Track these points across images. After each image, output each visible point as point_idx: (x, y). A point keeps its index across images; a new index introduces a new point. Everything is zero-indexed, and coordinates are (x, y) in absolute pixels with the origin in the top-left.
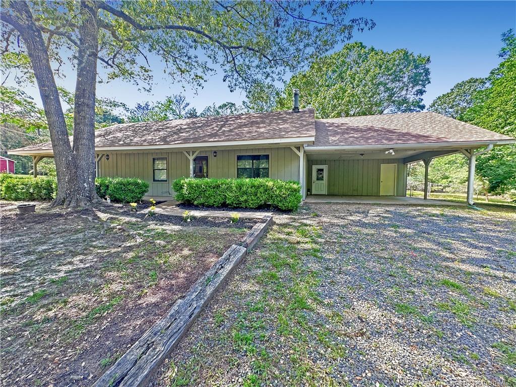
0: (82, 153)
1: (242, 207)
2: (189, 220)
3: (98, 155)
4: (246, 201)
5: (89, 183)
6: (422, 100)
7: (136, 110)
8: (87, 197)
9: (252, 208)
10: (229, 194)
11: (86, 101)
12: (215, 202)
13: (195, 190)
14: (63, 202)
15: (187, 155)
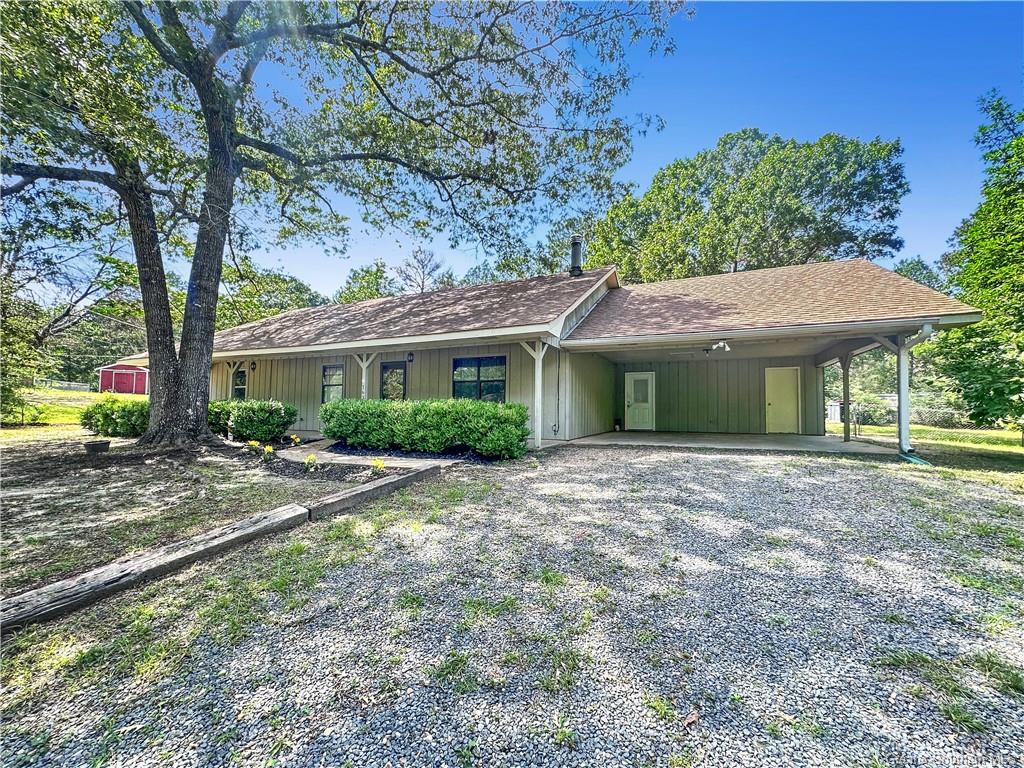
0: (191, 362)
1: (419, 450)
2: (312, 470)
3: (235, 364)
4: (423, 439)
5: (196, 409)
6: (896, 228)
7: (350, 281)
8: (190, 430)
9: (433, 452)
10: (398, 427)
11: (204, 283)
12: (379, 441)
13: (350, 420)
14: (154, 437)
15: (358, 359)
